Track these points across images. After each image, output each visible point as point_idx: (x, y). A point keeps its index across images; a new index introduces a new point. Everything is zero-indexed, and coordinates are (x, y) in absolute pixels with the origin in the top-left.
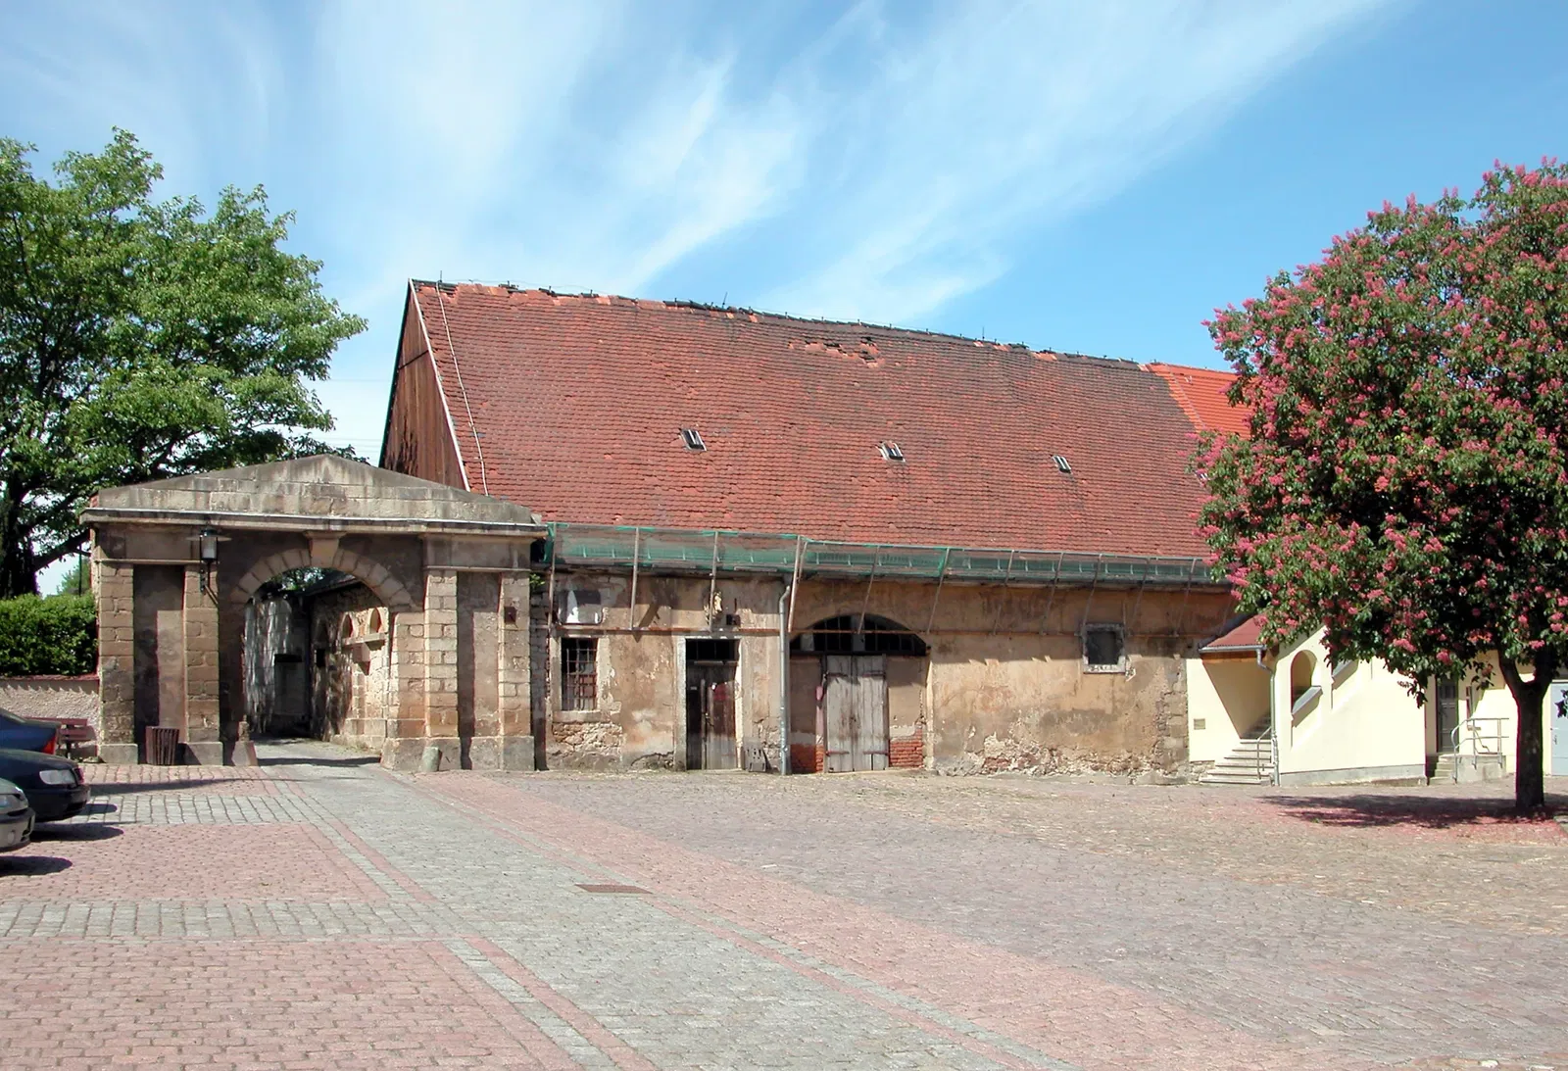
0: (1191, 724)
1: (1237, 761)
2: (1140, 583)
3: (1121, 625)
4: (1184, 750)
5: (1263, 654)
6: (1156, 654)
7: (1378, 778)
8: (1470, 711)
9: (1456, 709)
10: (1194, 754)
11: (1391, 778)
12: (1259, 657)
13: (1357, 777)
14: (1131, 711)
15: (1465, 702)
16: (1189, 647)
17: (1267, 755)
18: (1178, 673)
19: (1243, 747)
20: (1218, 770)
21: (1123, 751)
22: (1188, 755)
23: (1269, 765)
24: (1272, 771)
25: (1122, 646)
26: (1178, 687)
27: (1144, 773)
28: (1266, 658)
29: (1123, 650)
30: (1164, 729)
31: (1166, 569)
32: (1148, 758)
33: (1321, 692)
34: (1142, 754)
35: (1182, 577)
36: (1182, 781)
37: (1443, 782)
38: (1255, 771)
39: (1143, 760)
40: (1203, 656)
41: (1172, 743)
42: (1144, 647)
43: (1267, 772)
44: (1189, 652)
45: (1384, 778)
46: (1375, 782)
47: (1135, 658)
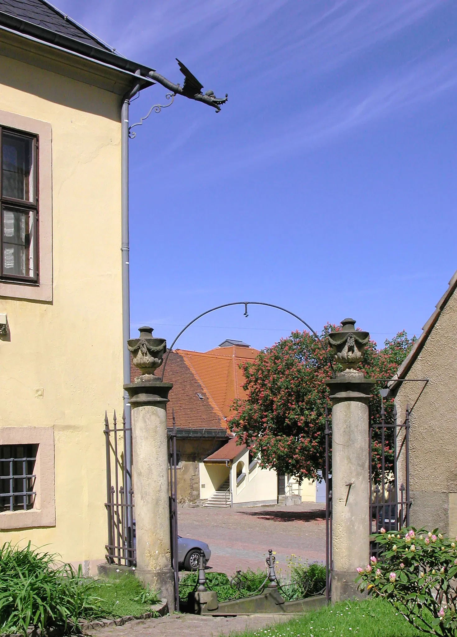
0: (201, 486)
1: (216, 499)
2: (187, 437)
3: (180, 452)
4: (199, 495)
5: (228, 462)
6: (190, 461)
7: (262, 504)
8: (288, 480)
9: (284, 479)
10: (202, 497)
11: (267, 504)
12: (227, 463)
13: (256, 504)
14: (183, 481)
15: (287, 477)
16: (200, 459)
17: (228, 497)
18: (196, 468)
19: (217, 494)
20: (209, 502)
21: (180, 496)
22: (200, 497)
23: (229, 500)
24: (230, 503)
25: (179, 459)
26: (197, 473)
27: (186, 504)
28: (229, 464)
29: (180, 460)
30: (192, 488)
31: (195, 432)
32: (188, 498)
33: (245, 475)
34: (186, 497)
35: (199, 435)
36: (198, 506)
37: (282, 506)
38: (225, 503)
39: (186, 499)
40: (204, 462)
41: (195, 493)
42: (186, 459)
43: (228, 503)
44: (200, 460)
45: (265, 505)
46: (262, 506)
47: (184, 462)
